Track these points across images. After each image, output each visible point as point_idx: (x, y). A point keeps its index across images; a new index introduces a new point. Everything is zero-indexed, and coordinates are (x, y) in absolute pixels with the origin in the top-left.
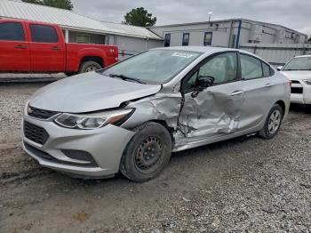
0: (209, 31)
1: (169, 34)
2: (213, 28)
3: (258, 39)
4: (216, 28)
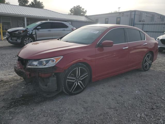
0: (118, 17)
1: (98, 19)
2: (121, 15)
3: (144, 20)
4: (122, 15)
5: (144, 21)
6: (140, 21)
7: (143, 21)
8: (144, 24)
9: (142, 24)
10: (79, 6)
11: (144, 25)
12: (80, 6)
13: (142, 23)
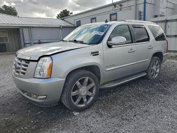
1: (80, 21)
2: (117, 8)
3: (163, 13)
4: (120, 8)
5: (163, 16)
6: (156, 16)
7: (161, 16)
8: (167, 21)
9: (164, 21)
10: (66, 10)
11: (169, 24)
12: (68, 10)
13: (163, 19)
